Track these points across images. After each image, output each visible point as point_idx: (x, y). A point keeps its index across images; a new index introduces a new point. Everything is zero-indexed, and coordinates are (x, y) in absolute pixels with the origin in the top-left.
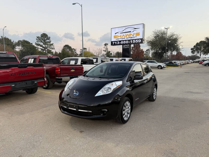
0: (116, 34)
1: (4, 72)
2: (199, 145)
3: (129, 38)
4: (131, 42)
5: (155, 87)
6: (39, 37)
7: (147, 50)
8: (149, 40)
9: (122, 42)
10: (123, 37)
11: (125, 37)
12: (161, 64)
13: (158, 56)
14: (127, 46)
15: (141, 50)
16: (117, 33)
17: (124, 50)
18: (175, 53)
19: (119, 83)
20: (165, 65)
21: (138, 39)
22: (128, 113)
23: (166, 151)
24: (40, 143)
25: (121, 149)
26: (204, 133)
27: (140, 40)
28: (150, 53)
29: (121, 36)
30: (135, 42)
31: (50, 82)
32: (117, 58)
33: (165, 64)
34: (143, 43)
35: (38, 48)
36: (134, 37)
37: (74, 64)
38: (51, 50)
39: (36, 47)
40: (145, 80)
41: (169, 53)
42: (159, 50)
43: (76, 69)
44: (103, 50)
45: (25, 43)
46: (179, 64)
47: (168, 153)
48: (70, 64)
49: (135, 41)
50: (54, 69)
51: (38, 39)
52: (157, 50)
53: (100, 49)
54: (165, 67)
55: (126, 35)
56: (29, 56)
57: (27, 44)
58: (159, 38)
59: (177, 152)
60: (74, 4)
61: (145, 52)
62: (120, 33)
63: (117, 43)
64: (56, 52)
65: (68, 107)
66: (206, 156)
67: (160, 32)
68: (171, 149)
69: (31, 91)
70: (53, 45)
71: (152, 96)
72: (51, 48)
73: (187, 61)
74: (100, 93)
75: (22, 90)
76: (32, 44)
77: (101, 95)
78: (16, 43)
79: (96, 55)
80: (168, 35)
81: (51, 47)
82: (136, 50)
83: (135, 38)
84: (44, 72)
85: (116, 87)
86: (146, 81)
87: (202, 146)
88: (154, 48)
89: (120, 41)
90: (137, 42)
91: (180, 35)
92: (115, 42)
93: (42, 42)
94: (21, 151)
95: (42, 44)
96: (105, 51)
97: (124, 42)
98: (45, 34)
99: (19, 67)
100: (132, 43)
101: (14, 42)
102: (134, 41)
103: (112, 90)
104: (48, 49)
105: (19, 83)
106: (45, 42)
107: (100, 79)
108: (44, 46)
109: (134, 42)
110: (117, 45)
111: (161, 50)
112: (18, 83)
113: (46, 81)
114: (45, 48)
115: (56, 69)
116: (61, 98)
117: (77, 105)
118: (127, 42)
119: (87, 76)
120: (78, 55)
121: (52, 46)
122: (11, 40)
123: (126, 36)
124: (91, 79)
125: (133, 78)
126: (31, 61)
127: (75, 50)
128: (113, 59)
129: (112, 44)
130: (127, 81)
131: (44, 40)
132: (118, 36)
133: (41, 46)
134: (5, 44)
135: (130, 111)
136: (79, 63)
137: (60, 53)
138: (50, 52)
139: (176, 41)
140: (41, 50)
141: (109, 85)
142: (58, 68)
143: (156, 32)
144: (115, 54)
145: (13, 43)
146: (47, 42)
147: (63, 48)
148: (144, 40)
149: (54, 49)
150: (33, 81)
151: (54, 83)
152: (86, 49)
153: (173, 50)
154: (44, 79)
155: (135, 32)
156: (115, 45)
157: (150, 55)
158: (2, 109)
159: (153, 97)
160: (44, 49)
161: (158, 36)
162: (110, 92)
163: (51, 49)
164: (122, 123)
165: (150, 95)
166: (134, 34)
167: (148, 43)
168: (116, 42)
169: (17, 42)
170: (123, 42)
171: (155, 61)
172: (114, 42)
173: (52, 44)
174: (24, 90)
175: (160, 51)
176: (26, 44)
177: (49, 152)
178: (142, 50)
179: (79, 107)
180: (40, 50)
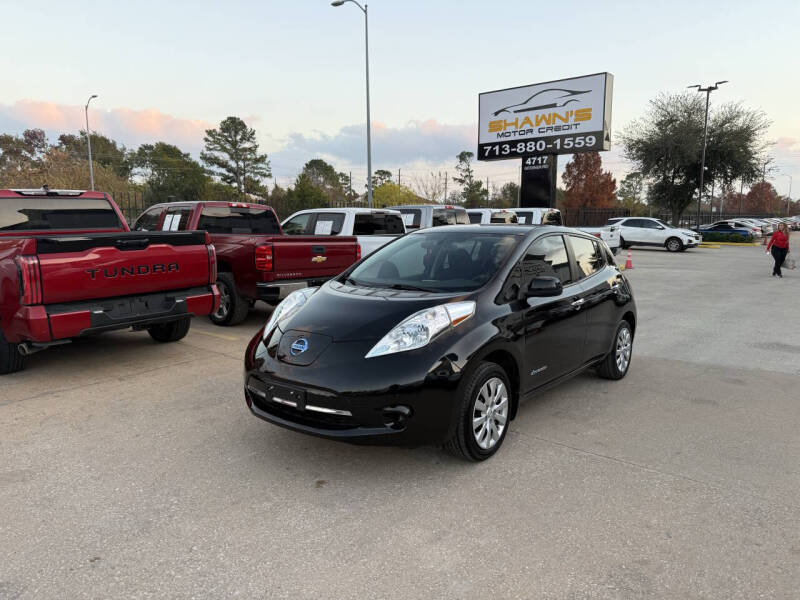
0: (496, 114)
1: (73, 264)
2: (755, 552)
3: (548, 129)
4: (558, 147)
5: (627, 323)
6: (214, 130)
7: (629, 177)
8: (636, 137)
9: (520, 149)
10: (527, 127)
11: (532, 125)
12: (678, 232)
13: (672, 202)
14: (542, 160)
15: (602, 177)
16: (503, 110)
17: (527, 175)
18: (740, 187)
19: (464, 309)
20: (697, 238)
21: (586, 135)
22: (497, 423)
23: (620, 567)
24: (170, 516)
25: (449, 551)
26: (789, 508)
27: (590, 139)
28: (640, 189)
29: (516, 124)
30: (585, 146)
31: (238, 300)
32: (498, 210)
33: (694, 233)
34: (605, 148)
35: (212, 173)
36: (570, 127)
37: (329, 233)
38: (258, 181)
39: (204, 171)
40: (578, 299)
41: (716, 189)
42: (674, 177)
43: (331, 253)
44: (455, 179)
45: (163, 156)
46: (759, 233)
47: (626, 575)
48: (316, 233)
49: (574, 141)
50: (250, 253)
51: (210, 138)
52: (666, 178)
53: (443, 176)
54: (696, 245)
55: (537, 116)
56: (165, 205)
57: (171, 160)
58: (674, 129)
59: (658, 573)
60: (335, 4)
61: (623, 182)
62: (515, 112)
63: (501, 149)
64: (276, 186)
65: (271, 394)
66: (774, 596)
67: (679, 105)
68: (639, 562)
69: (167, 332)
70: (267, 160)
71: (610, 361)
72: (258, 173)
73: (794, 218)
74: (386, 346)
75: (131, 328)
76: (187, 155)
77: (390, 351)
78: (133, 154)
79: (425, 197)
80: (712, 116)
81: (258, 169)
82: (584, 177)
83: (573, 131)
84: (210, 263)
85: (448, 322)
86: (581, 301)
87: (765, 556)
88: (656, 167)
89: (513, 144)
90: (580, 143)
91: (763, 114)
92: (493, 145)
93: (224, 149)
94: (101, 541)
95: (224, 156)
96: (462, 181)
97: (531, 148)
98: (235, 118)
99: (121, 247)
100: (564, 151)
101: (124, 149)
102: (569, 143)
103: (430, 336)
104: (247, 174)
105: (120, 302)
106: (237, 150)
107: (394, 292)
108: (233, 164)
109: (568, 145)
110: (501, 157)
111: (681, 174)
112: (116, 304)
113: (220, 296)
114: (237, 172)
115: (257, 251)
116: (251, 362)
117: (301, 389)
118: (541, 146)
119: (353, 283)
120: (357, 200)
121: (260, 165)
122: (114, 144)
123: (538, 123)
124: (361, 294)
125: (524, 289)
126: (171, 223)
127: (347, 179)
128: (480, 215)
129: (482, 156)
130: (498, 301)
131: (234, 144)
132: (506, 125)
133: (223, 165)
134: (93, 159)
135: (504, 415)
136: (348, 230)
137: (289, 190)
138: (253, 187)
139: (748, 140)
140: (223, 180)
141: (424, 314)
142: (264, 248)
143: (665, 102)
144: (500, 192)
145: (121, 154)
146: (245, 150)
147: (301, 172)
148: (608, 139)
149: (270, 176)
150: (169, 295)
151: (252, 305)
152: (388, 174)
153: (734, 177)
154: (211, 290)
155: (573, 107)
156: (492, 156)
157: (643, 197)
158: (60, 394)
159: (615, 366)
160: (231, 175)
161: (671, 121)
162: (424, 341)
163: (258, 178)
164: (469, 457)
165: (601, 356)
166: (567, 113)
167: (630, 148)
168: (497, 148)
169: (136, 150)
170: (526, 147)
171: (655, 220)
172: (489, 148)
173: (262, 159)
174: (137, 327)
175: (677, 181)
176: (166, 158)
177: (195, 548)
178: (609, 175)
179: (306, 393)
180: (217, 179)
